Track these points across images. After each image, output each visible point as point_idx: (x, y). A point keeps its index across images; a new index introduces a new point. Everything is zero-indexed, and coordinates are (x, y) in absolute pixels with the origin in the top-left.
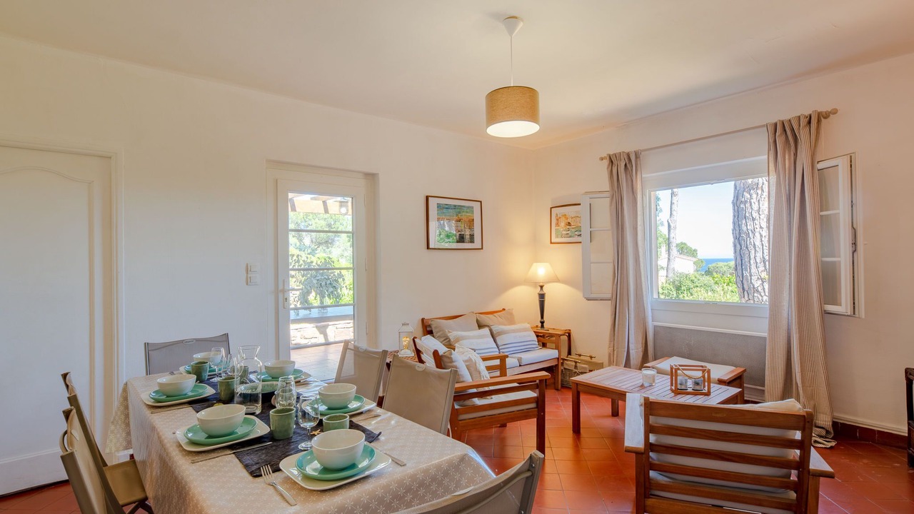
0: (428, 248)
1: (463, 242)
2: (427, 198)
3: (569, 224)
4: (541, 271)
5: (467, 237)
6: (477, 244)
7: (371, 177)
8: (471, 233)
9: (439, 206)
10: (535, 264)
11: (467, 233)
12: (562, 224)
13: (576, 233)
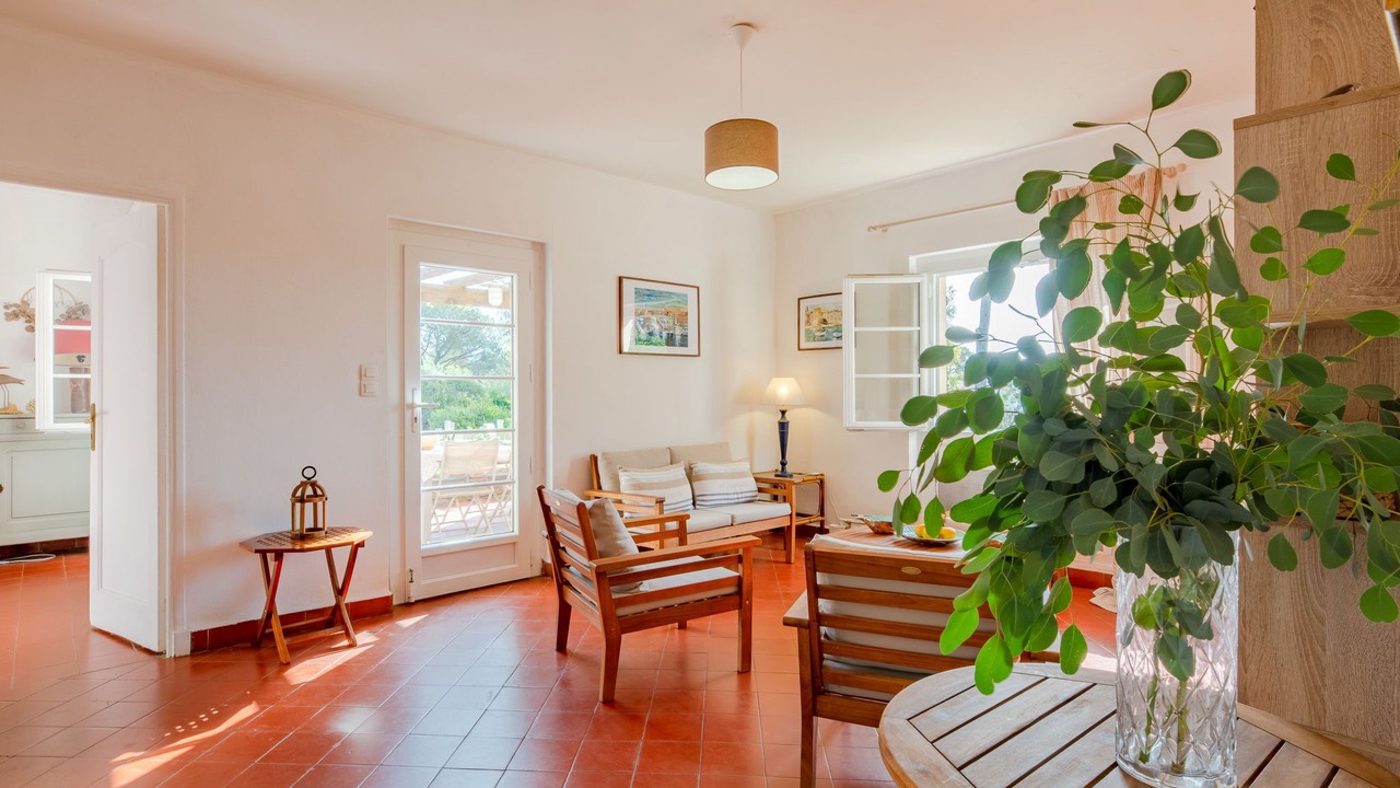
0: (621, 352)
1: (674, 345)
2: (620, 280)
3: (825, 321)
4: (784, 389)
5: (678, 338)
6: (692, 348)
7: (540, 248)
8: (684, 332)
9: (638, 292)
10: (775, 380)
11: (678, 332)
12: (815, 322)
13: (835, 334)
